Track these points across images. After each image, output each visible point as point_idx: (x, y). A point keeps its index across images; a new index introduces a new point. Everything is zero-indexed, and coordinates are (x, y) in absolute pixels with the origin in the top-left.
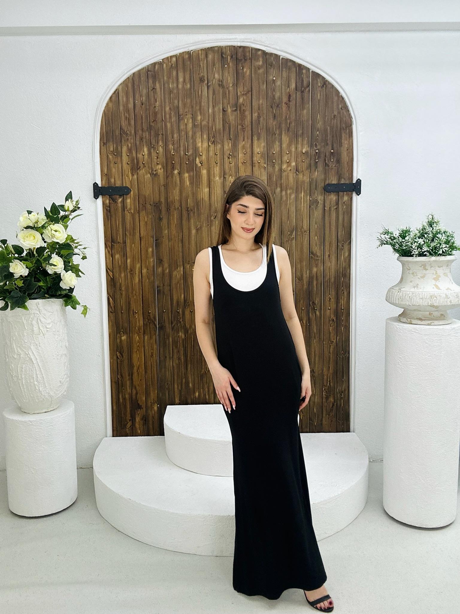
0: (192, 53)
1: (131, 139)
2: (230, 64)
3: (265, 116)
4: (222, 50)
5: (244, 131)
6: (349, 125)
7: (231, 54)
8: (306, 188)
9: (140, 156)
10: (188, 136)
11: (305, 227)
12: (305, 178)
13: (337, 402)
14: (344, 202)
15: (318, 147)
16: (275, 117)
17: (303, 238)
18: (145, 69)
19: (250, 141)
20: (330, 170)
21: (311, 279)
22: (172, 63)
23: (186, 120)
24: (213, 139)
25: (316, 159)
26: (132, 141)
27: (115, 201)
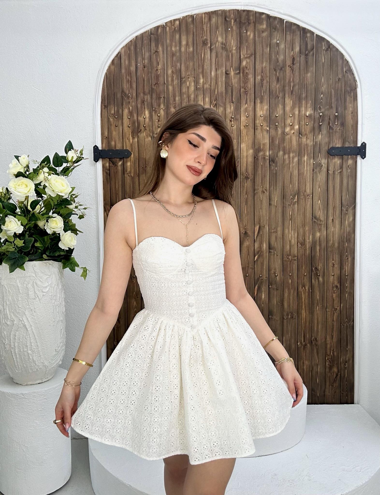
0: (195, 16)
1: (132, 102)
2: (234, 28)
3: (268, 79)
4: (225, 14)
5: (247, 94)
6: (354, 89)
7: (235, 17)
8: (309, 152)
9: (141, 119)
10: (190, 99)
11: (308, 191)
12: (308, 141)
13: (340, 372)
14: (349, 166)
15: (322, 111)
16: (278, 80)
17: (305, 203)
18: (148, 33)
19: (252, 103)
20: (334, 133)
21: (314, 243)
22: (175, 26)
23: (188, 83)
24: (215, 102)
25: (320, 122)
26: (133, 104)
27: (115, 164)
